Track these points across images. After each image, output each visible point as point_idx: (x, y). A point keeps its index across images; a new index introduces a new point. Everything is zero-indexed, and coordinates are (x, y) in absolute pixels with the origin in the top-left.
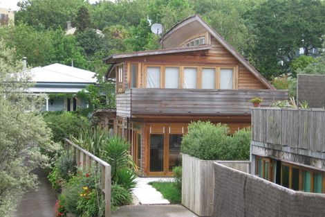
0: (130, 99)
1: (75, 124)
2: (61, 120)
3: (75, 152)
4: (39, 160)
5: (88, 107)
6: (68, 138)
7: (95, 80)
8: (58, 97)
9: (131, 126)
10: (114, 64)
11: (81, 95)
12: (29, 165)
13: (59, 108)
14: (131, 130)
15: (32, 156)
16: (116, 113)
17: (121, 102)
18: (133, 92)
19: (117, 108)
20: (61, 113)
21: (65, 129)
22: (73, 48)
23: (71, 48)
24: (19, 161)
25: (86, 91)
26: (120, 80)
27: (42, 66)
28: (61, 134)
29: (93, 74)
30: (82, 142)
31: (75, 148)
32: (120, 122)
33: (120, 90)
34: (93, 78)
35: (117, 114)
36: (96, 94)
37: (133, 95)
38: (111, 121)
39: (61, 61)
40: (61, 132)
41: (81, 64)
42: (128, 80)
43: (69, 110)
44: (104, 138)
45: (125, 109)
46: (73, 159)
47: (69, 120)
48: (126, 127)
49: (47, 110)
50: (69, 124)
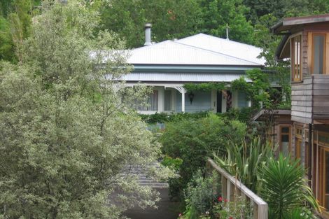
0: (310, 93)
1: (225, 134)
2: (202, 128)
3: (219, 180)
4: (136, 195)
5: (250, 105)
6: (212, 158)
7: (262, 61)
8: (201, 89)
9: (315, 139)
10: (288, 35)
11: (238, 86)
12: (119, 203)
13: (203, 108)
14: (315, 145)
15: (124, 189)
16: (290, 116)
17: (298, 98)
18: (316, 81)
19: (293, 108)
20: (203, 115)
21: (207, 141)
22: (233, 8)
23: (229, 8)
24: (102, 196)
25: (247, 80)
26: (297, 61)
27: (179, 38)
28: (201, 151)
29: (259, 51)
30: (230, 164)
31: (220, 174)
32: (299, 131)
33: (297, 78)
34: (259, 57)
35: (293, 119)
36: (264, 84)
37: (315, 87)
38: (285, 130)
39: (213, 30)
40: (202, 147)
41: (246, 34)
42: (309, 61)
43: (219, 110)
44: (264, 158)
45: (304, 109)
46: (215, 193)
47: (214, 127)
48: (307, 140)
49: (183, 110)
50: (214, 134)
